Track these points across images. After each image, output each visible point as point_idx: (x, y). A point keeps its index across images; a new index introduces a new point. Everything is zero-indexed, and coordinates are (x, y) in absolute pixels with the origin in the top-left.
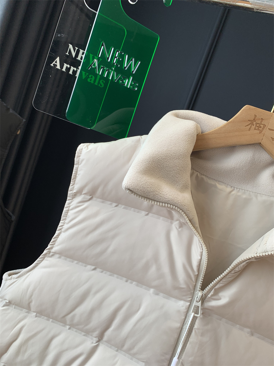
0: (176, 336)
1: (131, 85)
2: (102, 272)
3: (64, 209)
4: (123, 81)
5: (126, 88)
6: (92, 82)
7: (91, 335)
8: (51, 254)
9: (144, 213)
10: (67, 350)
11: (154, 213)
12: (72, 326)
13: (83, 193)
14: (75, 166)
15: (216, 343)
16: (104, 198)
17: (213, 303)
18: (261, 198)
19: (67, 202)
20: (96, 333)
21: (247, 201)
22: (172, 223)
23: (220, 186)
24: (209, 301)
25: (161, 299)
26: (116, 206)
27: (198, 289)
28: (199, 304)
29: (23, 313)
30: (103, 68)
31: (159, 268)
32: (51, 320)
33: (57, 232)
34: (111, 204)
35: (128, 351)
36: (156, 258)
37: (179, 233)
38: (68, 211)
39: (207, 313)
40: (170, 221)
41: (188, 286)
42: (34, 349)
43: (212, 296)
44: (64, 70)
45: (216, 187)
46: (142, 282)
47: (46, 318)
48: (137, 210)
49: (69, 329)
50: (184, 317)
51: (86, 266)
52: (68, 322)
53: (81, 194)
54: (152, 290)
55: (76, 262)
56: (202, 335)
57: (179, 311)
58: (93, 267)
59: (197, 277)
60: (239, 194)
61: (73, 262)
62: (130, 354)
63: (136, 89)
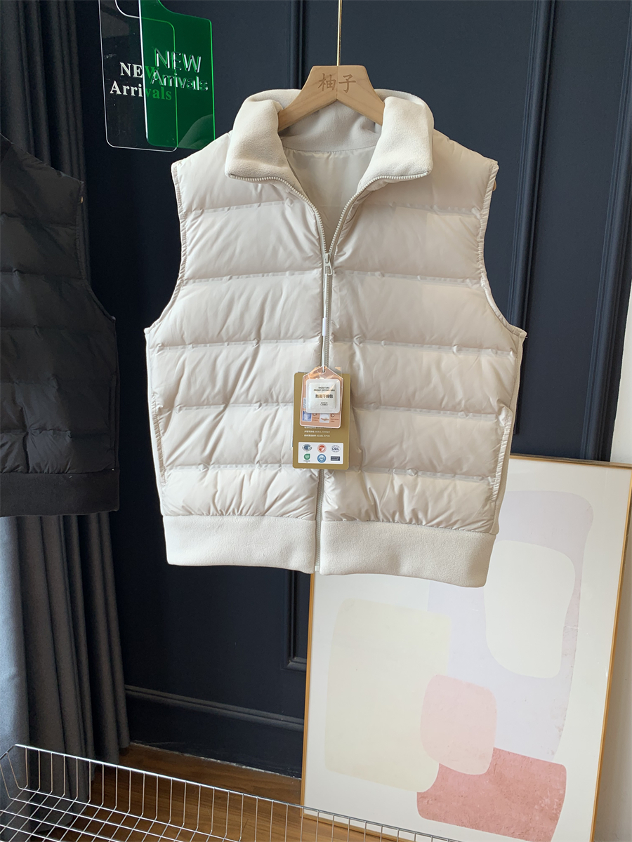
0: (319, 300)
1: (200, 86)
2: (238, 278)
3: (181, 233)
4: (190, 85)
5: (196, 90)
6: (158, 97)
7: (250, 340)
8: (185, 282)
9: (256, 205)
10: (233, 362)
11: (265, 202)
12: (230, 340)
13: (193, 209)
14: (176, 187)
15: (354, 292)
16: (215, 206)
17: (341, 259)
18: (356, 153)
19: (181, 225)
20: (253, 335)
21: (346, 160)
22: (283, 204)
23: (316, 155)
24: (337, 259)
25: (298, 277)
26: (228, 210)
27: (324, 252)
28: (329, 264)
29: (180, 350)
30: (166, 77)
31: (285, 249)
32: (208, 345)
33: (183, 259)
34: (223, 210)
35: (286, 337)
36: (280, 239)
37: (292, 209)
38: (185, 233)
39: (339, 271)
40: (281, 202)
41: (315, 253)
42: (203, 375)
43: (338, 253)
44: (125, 93)
45: (313, 157)
46: (276, 270)
47: (203, 345)
48: (249, 205)
49: (228, 345)
50: (320, 282)
51: (221, 280)
52: (225, 339)
53: (191, 212)
54: (287, 273)
55: (211, 279)
56: (340, 290)
57: (315, 279)
58: (229, 277)
59: (319, 240)
60: (336, 156)
61: (208, 281)
62: (288, 338)
63: (207, 89)
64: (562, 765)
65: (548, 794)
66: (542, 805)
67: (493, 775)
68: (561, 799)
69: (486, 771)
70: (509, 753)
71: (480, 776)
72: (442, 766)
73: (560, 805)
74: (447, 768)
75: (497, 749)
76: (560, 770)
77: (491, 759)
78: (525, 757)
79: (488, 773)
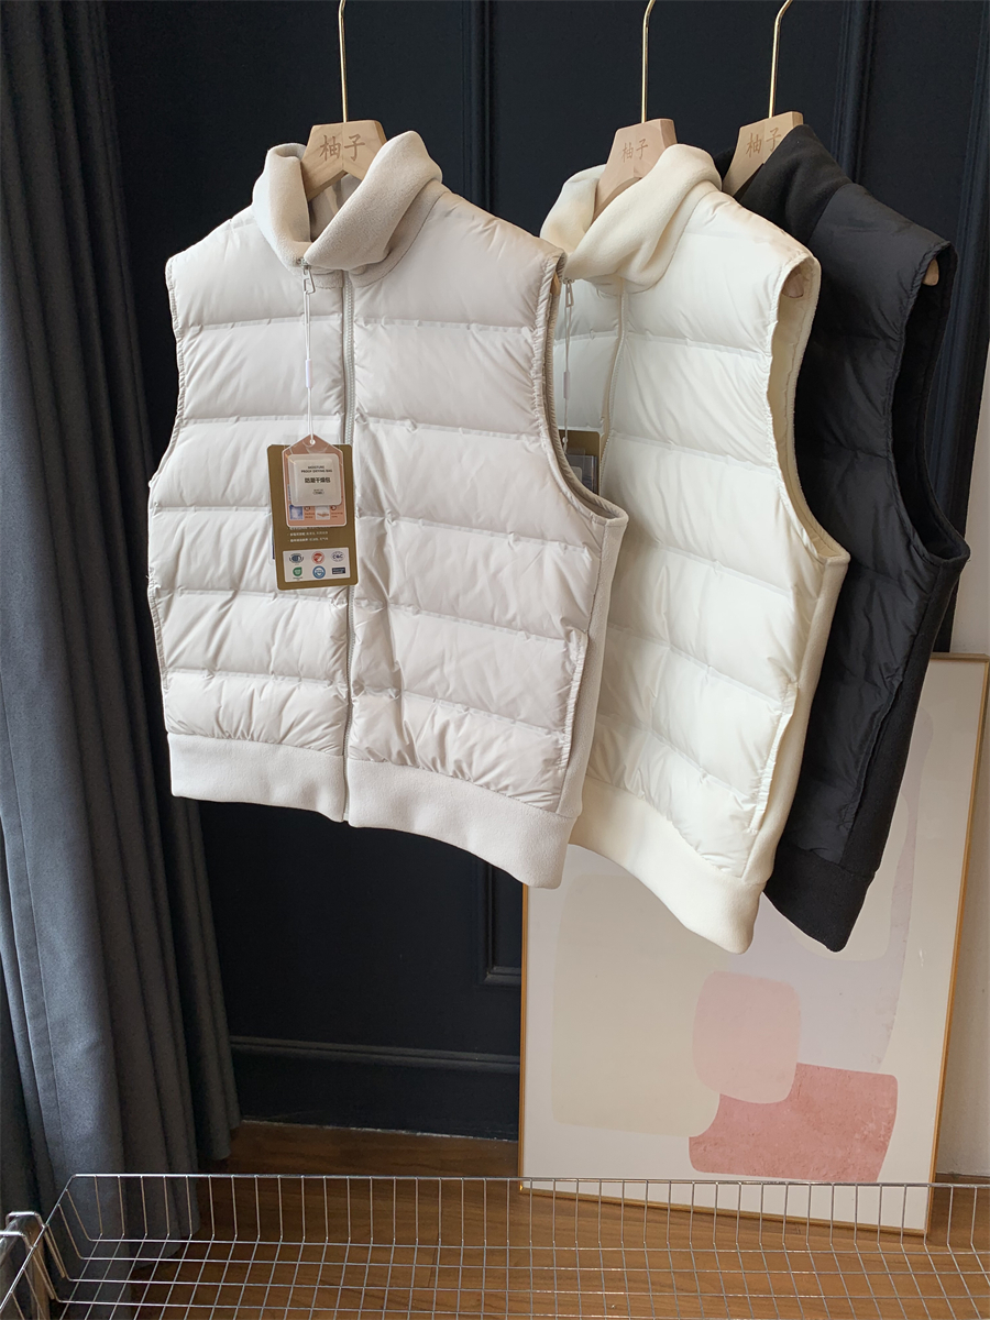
64: (891, 1076)
65: (874, 1117)
66: (865, 1133)
67: (796, 1100)
68: (891, 1121)
69: (785, 1097)
70: (818, 1068)
71: (778, 1104)
72: (725, 1096)
73: (889, 1130)
74: (731, 1098)
75: (802, 1065)
76: (889, 1083)
77: (793, 1078)
78: (840, 1070)
79: (786, 1100)
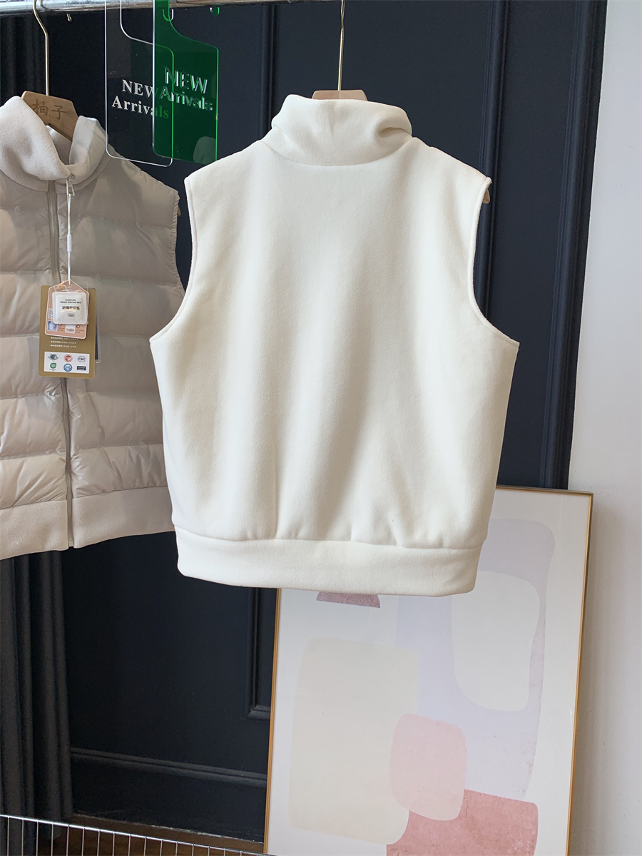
1: (205, 105)
5: (201, 109)
30: (174, 94)
44: (126, 108)
63: (211, 109)
64: (533, 804)
65: (521, 836)
66: (515, 849)
67: (464, 819)
68: (534, 840)
69: (456, 816)
70: (480, 794)
71: (451, 821)
72: (413, 813)
73: (532, 847)
74: (417, 815)
75: (468, 791)
76: (531, 809)
77: (462, 801)
78: (496, 797)
79: (460, 817)
